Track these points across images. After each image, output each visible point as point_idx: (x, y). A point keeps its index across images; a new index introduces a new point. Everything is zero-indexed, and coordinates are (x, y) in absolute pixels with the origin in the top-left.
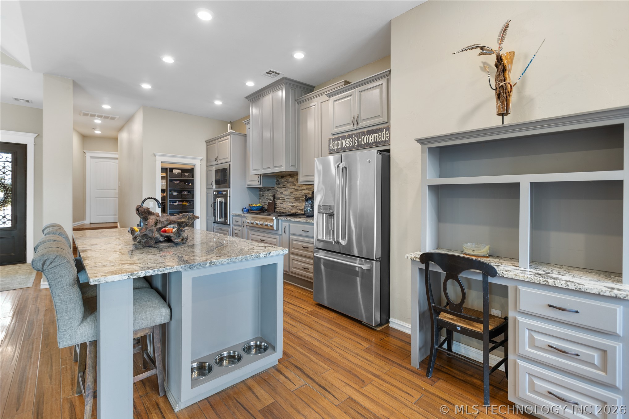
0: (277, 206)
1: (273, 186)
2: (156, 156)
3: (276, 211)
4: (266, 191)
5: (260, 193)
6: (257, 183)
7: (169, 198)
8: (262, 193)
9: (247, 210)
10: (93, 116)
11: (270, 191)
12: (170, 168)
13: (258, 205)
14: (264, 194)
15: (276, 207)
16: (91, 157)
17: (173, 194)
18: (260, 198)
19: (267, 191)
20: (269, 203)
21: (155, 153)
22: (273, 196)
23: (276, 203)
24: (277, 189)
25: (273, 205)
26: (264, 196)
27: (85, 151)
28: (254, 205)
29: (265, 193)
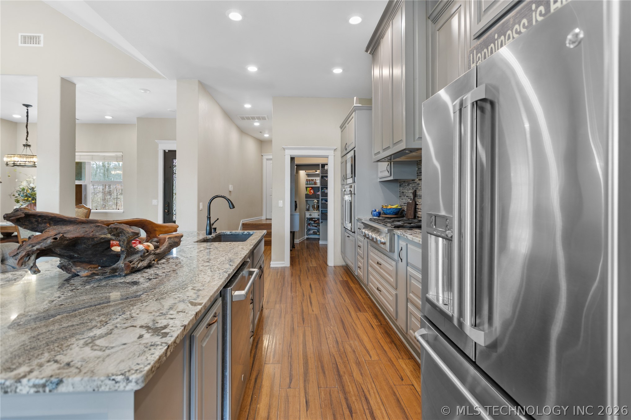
0: (419, 209)
1: (413, 178)
2: (285, 150)
3: (418, 217)
4: (406, 185)
5: (400, 189)
6: (387, 174)
7: (321, 197)
8: (402, 189)
9: (378, 213)
10: (253, 118)
11: (411, 185)
12: (322, 164)
13: (393, 207)
14: (404, 191)
15: (417, 210)
16: (267, 159)
17: (325, 192)
18: (400, 197)
19: (408, 185)
20: (408, 203)
21: (283, 147)
22: (413, 193)
23: (417, 204)
24: (419, 181)
25: (413, 208)
26: (404, 194)
27: (262, 154)
28: (389, 207)
29: (405, 189)
